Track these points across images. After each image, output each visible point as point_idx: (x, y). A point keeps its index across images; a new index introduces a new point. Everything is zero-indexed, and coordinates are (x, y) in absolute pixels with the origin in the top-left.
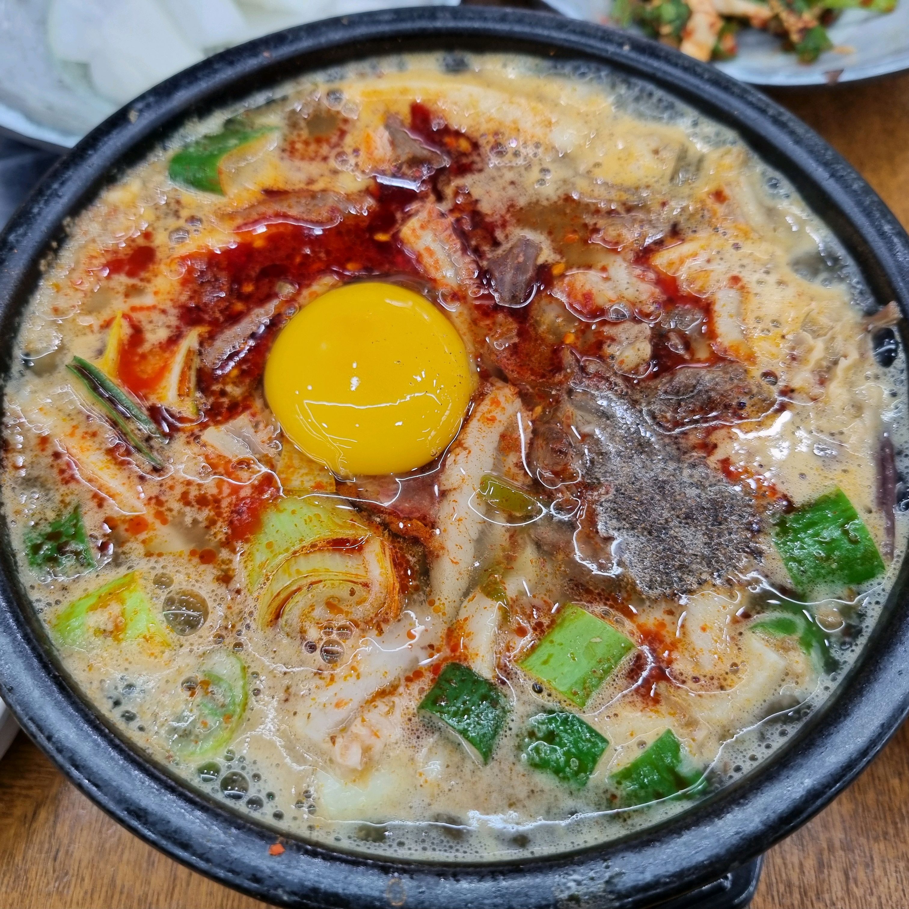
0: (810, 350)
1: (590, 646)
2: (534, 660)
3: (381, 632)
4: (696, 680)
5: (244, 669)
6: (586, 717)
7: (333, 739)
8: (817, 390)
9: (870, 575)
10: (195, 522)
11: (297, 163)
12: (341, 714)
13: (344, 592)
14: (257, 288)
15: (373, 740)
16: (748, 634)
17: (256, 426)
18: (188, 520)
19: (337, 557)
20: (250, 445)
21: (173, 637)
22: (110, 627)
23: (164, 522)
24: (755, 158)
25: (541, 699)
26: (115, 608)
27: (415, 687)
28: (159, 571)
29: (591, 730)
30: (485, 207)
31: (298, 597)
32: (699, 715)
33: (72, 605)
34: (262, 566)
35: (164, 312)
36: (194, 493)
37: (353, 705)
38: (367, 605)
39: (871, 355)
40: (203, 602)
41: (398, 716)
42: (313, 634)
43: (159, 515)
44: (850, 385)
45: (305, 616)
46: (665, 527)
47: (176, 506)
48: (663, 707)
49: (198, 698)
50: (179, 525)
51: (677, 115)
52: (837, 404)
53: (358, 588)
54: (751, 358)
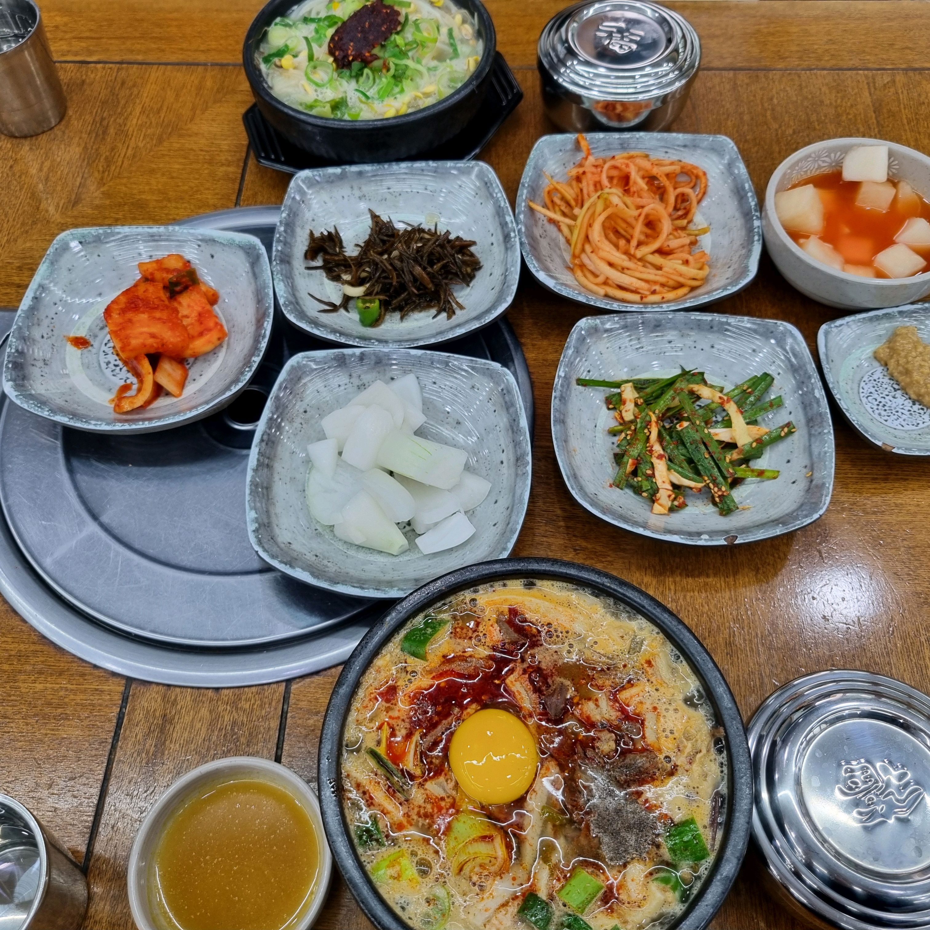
0: (685, 747)
1: (585, 888)
2: (564, 892)
3: (502, 878)
4: (629, 903)
5: (448, 893)
6: (584, 918)
7: (485, 925)
8: (688, 767)
9: (703, 858)
10: (423, 825)
11: (458, 640)
12: (487, 914)
13: (487, 861)
14: (443, 708)
15: (500, 926)
16: (651, 883)
17: (447, 781)
18: (420, 824)
19: (483, 844)
20: (444, 790)
21: (420, 879)
22: (396, 875)
23: (411, 825)
24: (668, 643)
25: (566, 909)
26: (397, 868)
27: (516, 903)
28: (412, 849)
29: (586, 924)
30: (543, 666)
31: (468, 864)
32: (629, 919)
33: (378, 863)
34: (454, 848)
35: (403, 720)
36: (422, 811)
37: (492, 911)
38: (496, 866)
39: (712, 750)
40: (429, 862)
41: (509, 916)
42: (475, 878)
43: (409, 822)
44: (702, 764)
45: (471, 871)
46: (618, 833)
47: (415, 817)
48: (615, 915)
49: (431, 907)
50: (417, 825)
51: (636, 619)
52: (696, 775)
53: (493, 859)
54: (660, 750)
